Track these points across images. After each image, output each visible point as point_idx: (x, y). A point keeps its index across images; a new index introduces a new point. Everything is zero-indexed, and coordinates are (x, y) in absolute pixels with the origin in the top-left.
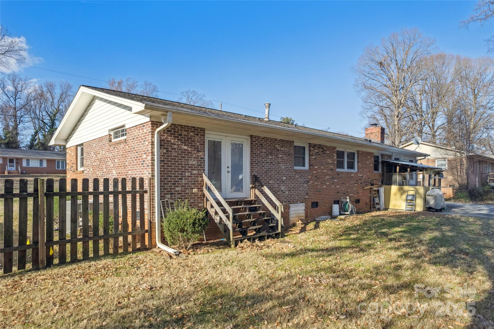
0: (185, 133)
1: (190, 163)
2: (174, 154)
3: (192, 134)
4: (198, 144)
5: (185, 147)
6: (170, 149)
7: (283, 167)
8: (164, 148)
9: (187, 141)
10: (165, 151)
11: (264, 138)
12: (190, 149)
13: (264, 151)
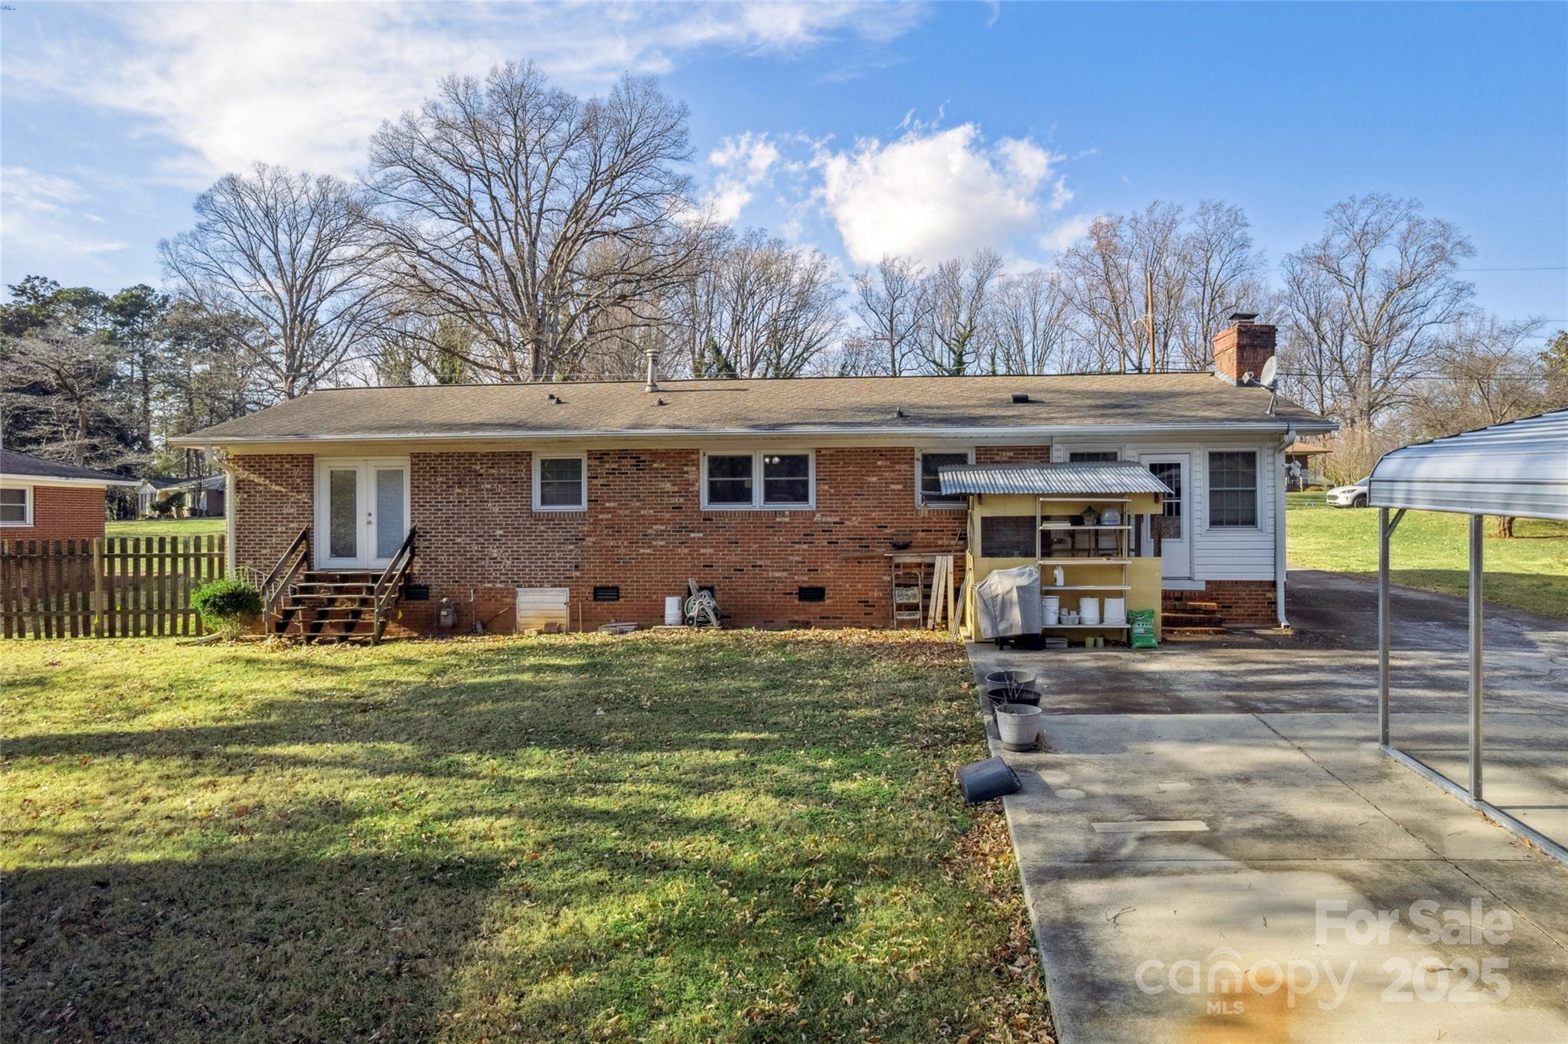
0: (277, 466)
1: (285, 511)
2: (259, 499)
3: (287, 466)
4: (298, 480)
5: (277, 488)
6: (253, 493)
7: (496, 509)
8: (244, 492)
9: (280, 478)
10: (245, 496)
11: (441, 455)
12: (284, 490)
13: (440, 479)
